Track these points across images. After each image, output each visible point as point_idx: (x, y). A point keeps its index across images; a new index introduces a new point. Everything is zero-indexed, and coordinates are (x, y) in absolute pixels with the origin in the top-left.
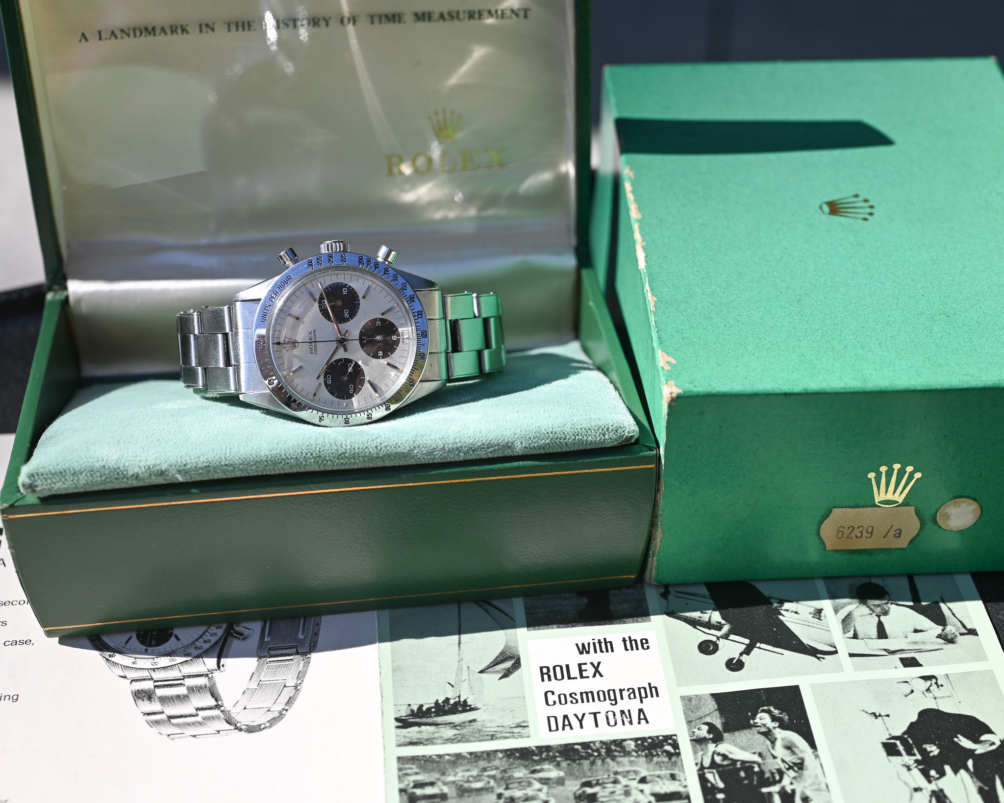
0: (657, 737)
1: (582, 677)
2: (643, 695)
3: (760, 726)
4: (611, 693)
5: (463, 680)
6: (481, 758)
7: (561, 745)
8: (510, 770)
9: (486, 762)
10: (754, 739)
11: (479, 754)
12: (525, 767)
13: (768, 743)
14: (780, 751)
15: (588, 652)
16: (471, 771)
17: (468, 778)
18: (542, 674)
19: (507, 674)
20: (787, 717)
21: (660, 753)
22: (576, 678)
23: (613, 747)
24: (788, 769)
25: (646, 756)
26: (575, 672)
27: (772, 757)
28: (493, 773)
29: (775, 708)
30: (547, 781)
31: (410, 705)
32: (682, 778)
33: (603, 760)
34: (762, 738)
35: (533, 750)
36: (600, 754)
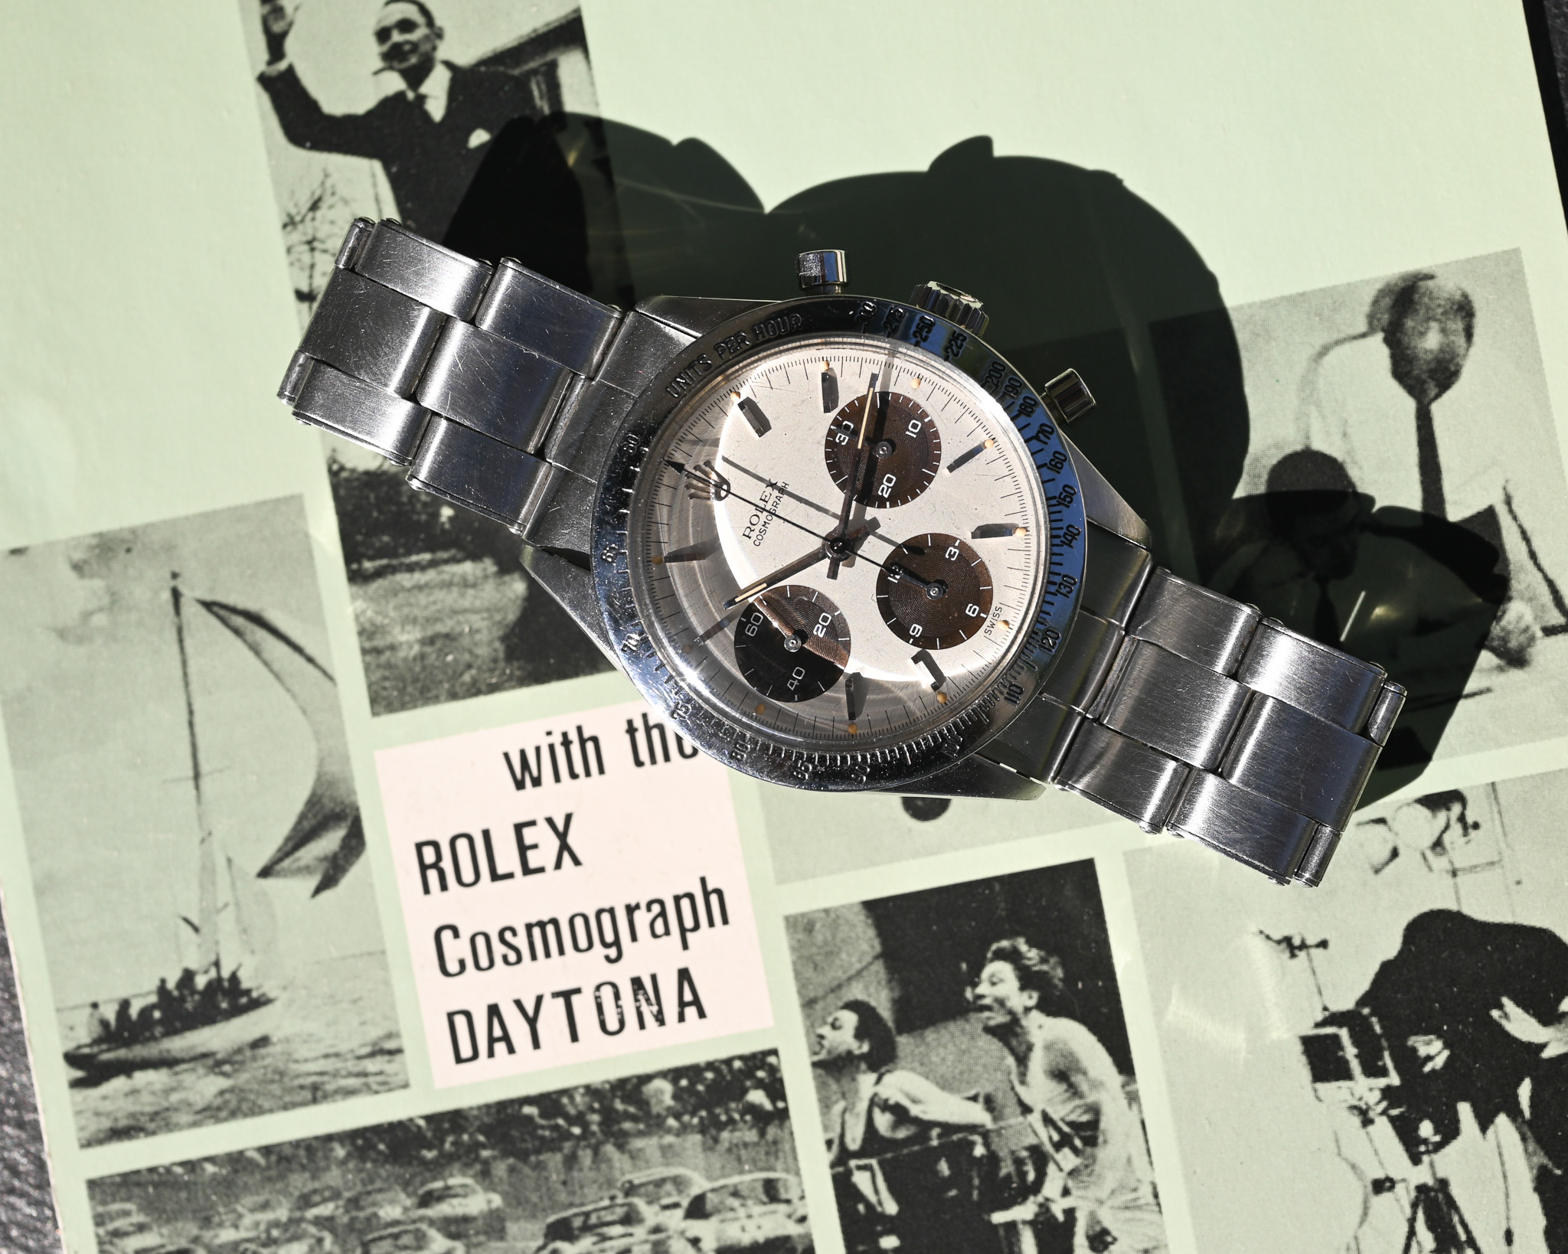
0: (728, 1062)
1: (527, 871)
2: (689, 923)
3: (989, 1008)
4: (606, 918)
5: (220, 904)
6: (294, 1166)
7: (488, 1106)
8: (370, 1199)
9: (307, 1175)
10: (975, 1052)
11: (288, 1151)
12: (406, 1185)
13: (1010, 1061)
14: (1040, 1090)
15: (537, 782)
16: (273, 1209)
17: (268, 1231)
18: (424, 868)
19: (331, 874)
20: (1059, 973)
21: (737, 1116)
22: (510, 876)
23: (619, 1106)
24: (1058, 1146)
25: (703, 1130)
26: (507, 858)
27: (1018, 1110)
28: (326, 1210)
29: (1031, 943)
30: (462, 1227)
31: (95, 1006)
32: (793, 1195)
33: (596, 1150)
34: (994, 1045)
35: (419, 1127)
36: (586, 1133)
